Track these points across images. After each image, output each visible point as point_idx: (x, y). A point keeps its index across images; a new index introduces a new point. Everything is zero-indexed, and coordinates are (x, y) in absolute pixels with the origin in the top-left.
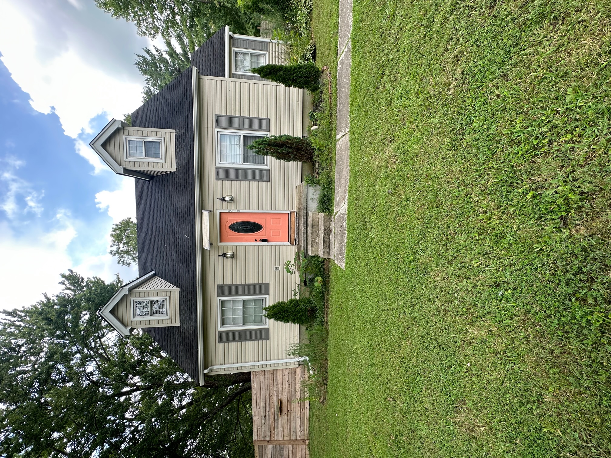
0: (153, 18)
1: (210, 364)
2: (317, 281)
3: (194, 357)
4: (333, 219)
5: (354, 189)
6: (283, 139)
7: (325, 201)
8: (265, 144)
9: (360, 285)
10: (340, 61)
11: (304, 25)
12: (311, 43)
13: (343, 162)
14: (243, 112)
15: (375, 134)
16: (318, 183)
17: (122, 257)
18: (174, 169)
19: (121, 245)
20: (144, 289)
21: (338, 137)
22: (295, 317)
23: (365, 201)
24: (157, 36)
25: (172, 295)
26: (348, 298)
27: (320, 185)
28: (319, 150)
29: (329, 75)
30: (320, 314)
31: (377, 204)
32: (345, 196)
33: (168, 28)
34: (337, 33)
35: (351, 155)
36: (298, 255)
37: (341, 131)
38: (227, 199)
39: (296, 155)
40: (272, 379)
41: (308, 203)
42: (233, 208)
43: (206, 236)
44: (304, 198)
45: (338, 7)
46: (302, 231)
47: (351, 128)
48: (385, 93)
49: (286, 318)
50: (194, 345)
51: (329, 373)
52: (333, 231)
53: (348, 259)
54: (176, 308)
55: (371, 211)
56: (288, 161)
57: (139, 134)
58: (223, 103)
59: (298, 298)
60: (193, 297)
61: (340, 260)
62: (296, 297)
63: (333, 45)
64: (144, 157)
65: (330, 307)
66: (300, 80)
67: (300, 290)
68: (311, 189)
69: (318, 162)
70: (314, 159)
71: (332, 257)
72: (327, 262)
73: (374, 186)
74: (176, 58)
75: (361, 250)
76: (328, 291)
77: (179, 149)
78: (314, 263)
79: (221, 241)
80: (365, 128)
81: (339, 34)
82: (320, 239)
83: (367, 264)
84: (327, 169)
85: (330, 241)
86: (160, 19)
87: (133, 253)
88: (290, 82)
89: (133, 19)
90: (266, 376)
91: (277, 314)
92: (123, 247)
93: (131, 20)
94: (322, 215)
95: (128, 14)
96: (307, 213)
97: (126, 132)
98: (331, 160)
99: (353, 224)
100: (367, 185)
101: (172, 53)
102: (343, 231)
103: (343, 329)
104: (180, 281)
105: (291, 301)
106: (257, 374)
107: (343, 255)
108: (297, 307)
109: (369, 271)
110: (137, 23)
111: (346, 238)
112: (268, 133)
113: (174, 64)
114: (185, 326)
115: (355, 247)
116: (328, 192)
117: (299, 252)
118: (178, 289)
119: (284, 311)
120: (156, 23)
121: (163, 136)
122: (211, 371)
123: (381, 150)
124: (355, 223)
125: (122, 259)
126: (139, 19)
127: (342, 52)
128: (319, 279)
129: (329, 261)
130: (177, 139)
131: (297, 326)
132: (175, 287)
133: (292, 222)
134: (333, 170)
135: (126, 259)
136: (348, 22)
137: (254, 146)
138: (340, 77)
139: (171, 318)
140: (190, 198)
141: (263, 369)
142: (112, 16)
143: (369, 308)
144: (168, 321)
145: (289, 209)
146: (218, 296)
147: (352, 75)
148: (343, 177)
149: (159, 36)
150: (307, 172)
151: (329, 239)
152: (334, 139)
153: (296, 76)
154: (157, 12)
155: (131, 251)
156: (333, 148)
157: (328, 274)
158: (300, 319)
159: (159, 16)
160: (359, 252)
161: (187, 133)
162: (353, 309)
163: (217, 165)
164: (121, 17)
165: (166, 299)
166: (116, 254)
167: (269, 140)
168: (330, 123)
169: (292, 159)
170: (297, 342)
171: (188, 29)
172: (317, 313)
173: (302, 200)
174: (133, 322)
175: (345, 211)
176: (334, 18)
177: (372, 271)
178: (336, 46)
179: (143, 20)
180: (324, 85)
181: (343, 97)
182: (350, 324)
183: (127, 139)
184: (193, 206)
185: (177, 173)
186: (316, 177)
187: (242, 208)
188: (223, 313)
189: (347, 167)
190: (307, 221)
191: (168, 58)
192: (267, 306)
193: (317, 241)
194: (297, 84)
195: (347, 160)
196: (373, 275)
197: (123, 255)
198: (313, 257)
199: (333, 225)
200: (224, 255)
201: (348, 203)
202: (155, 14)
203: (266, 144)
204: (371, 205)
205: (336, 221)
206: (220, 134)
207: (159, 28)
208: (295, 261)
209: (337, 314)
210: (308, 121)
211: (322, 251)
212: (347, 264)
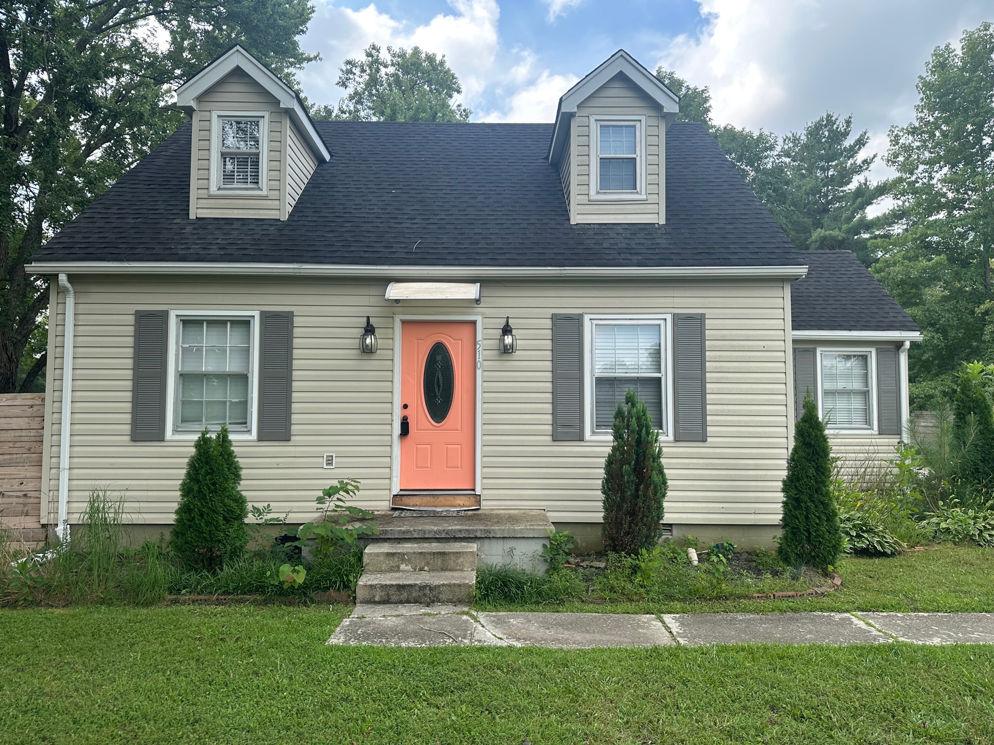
0: (930, 163)
1: (80, 288)
2: (294, 571)
3: (106, 251)
4: (459, 609)
5: (536, 660)
6: (656, 478)
7: (506, 586)
8: (639, 433)
9: (289, 685)
10: (849, 619)
11: (943, 525)
12: (900, 545)
13: (605, 633)
14: (717, 378)
15: (666, 706)
16: (553, 567)
17: (363, 71)
18: (576, 219)
19: (391, 70)
20: (289, 141)
21: (667, 618)
22: (195, 514)
23: (506, 688)
24: (893, 168)
25: (269, 202)
26: (251, 655)
27: (547, 572)
28: (635, 569)
29: (819, 590)
30: (199, 583)
31: (497, 717)
32: (518, 639)
33: (915, 192)
34: (916, 610)
35: (620, 650)
36: (363, 516)
37: (682, 624)
38: (508, 340)
39: (620, 508)
40: (15, 451)
41: (501, 542)
42: (486, 352)
43: (419, 292)
44: (515, 530)
45: (973, 609)
46: (427, 528)
47: (685, 650)
48: (758, 724)
49: (196, 488)
50: (136, 251)
51: (29, 611)
52: (428, 610)
53: (357, 651)
54: (236, 211)
55: (482, 705)
56: (603, 487)
57: (652, 148)
58: (734, 332)
59: (246, 521)
60: (263, 253)
61: (351, 632)
62: (250, 515)
63: (888, 599)
64: (601, 156)
65: (220, 608)
66: (802, 518)
67: (269, 525)
68: (536, 548)
69: (606, 568)
70: (612, 555)
71: (359, 610)
72: (345, 598)
73: (542, 709)
74: (854, 206)
75: (380, 684)
76: (265, 603)
77: (621, 231)
78: (342, 563)
79: (404, 322)
80: (684, 683)
81: (913, 614)
82: (407, 576)
83: (346, 699)
84: (587, 592)
85: (401, 602)
86: (931, 178)
87: (371, 95)
88: (793, 492)
89: (921, 119)
90: (24, 433)
91: (207, 463)
92: (387, 74)
93: (920, 115)
94: (471, 578)
95: (932, 110)
96: (476, 539)
97: (654, 122)
98: (612, 601)
99: (447, 662)
100: (545, 691)
101: (866, 196)
102: (429, 637)
103: (162, 644)
104: (306, 223)
105: (241, 501)
106: (35, 408)
107: (365, 639)
108: (225, 518)
109: (326, 706)
110: (915, 128)
111: (412, 644)
112: (671, 437)
113: (840, 199)
114: (189, 229)
115: (389, 668)
116: (530, 593)
117: (372, 519)
118: (285, 217)
119: (214, 484)
120: (922, 167)
121: (650, 197)
122: (62, 291)
123: (627, 722)
124: (451, 666)
125: (357, 71)
126: (923, 132)
127: (870, 621)
128: (301, 577)
129: (347, 604)
130: (643, 226)
131: (171, 519)
132: (291, 209)
133: (451, 498)
134: (586, 607)
135: (357, 79)
136: (936, 634)
137: (633, 405)
138: (813, 621)
139: (211, 197)
140: (508, 256)
141: (47, 424)
142: (921, 77)
143: (230, 710)
144: (206, 191)
145: (485, 492)
146: (263, 314)
147: (810, 648)
148: (566, 632)
149: (892, 174)
150: (582, 539)
151: (408, 602)
152: (664, 608)
153: (807, 508)
154: (945, 170)
155: (377, 90)
156: (642, 604)
157: (312, 601)
158: (190, 527)
159: (938, 176)
160: (375, 678)
161: (657, 251)
162: (223, 668)
163: (586, 318)
164: (922, 95)
165: (260, 189)
166: (370, 59)
167: (650, 444)
168: (702, 598)
169: (608, 497)
170: (125, 518)
171: (918, 239)
172: (205, 573)
173: (508, 526)
174: (208, 113)
175: (480, 641)
176: (950, 601)
177: (328, 712)
178: (885, 608)
179: (925, 141)
180: (795, 578)
181: (762, 628)
182: (180, 662)
183: (638, 123)
184: (490, 262)
185: (566, 226)
186: (568, 562)
187: (486, 373)
188: (218, 323)
189: (590, 643)
190: (456, 539)
191: (853, 186)
192: (231, 437)
193: (403, 567)
194: (790, 511)
195: (608, 641)
196: (318, 717)
197: (368, 72)
198: (360, 559)
199: (444, 610)
200: (369, 330)
201: (501, 648)
202: (941, 168)
203: (640, 436)
204: (494, 703)
205: (455, 617)
206: (659, 325)
207: (912, 174)
208: (349, 509)
209: (203, 629)
210: (710, 539)
211: (375, 582)
212: (343, 649)
